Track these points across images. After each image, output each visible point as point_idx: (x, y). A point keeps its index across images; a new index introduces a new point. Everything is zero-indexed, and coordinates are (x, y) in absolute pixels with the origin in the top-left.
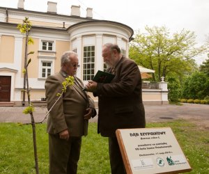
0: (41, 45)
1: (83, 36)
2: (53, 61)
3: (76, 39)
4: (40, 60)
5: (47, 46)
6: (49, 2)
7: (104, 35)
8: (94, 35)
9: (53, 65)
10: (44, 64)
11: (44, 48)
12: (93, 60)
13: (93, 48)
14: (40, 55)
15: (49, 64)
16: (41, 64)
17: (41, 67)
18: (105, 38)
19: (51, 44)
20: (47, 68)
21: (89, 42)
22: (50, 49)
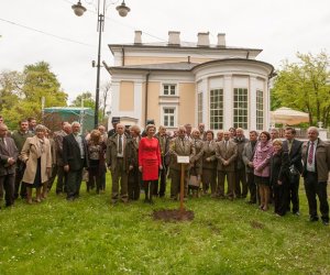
0: (162, 89)
1: (209, 78)
2: (177, 106)
3: (201, 81)
4: (162, 106)
5: (169, 90)
6: (170, 33)
7: (234, 75)
8: (222, 76)
9: (176, 112)
10: (166, 111)
11: (166, 92)
12: (221, 106)
13: (222, 91)
14: (161, 101)
15: (172, 111)
16: (162, 111)
17: (163, 114)
18: (236, 79)
19: (173, 87)
20: (169, 115)
21: (216, 84)
22: (173, 93)
